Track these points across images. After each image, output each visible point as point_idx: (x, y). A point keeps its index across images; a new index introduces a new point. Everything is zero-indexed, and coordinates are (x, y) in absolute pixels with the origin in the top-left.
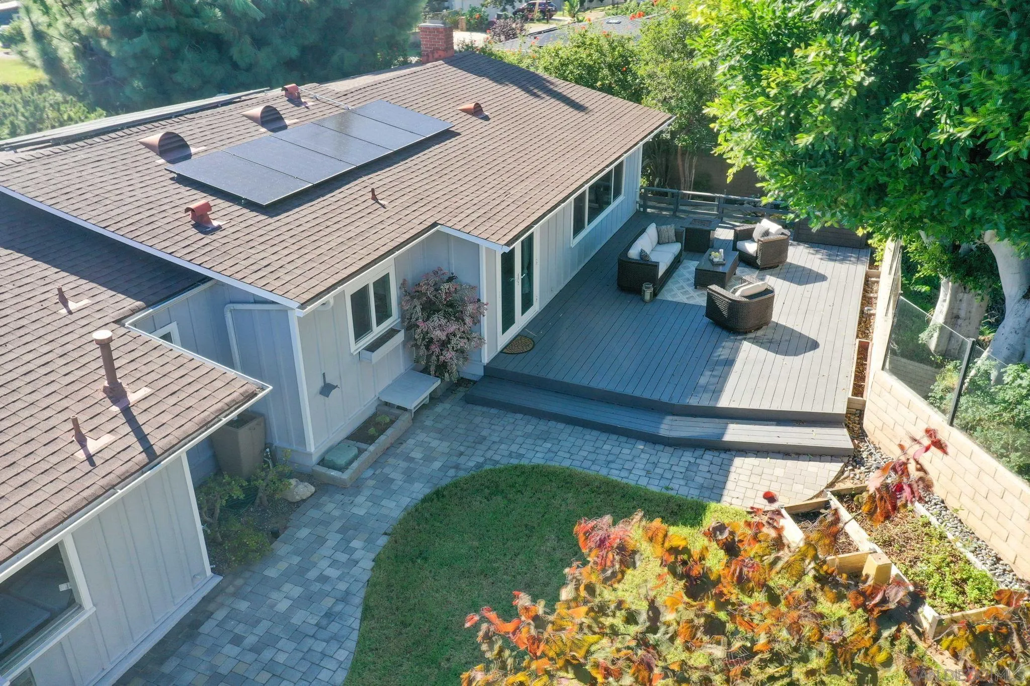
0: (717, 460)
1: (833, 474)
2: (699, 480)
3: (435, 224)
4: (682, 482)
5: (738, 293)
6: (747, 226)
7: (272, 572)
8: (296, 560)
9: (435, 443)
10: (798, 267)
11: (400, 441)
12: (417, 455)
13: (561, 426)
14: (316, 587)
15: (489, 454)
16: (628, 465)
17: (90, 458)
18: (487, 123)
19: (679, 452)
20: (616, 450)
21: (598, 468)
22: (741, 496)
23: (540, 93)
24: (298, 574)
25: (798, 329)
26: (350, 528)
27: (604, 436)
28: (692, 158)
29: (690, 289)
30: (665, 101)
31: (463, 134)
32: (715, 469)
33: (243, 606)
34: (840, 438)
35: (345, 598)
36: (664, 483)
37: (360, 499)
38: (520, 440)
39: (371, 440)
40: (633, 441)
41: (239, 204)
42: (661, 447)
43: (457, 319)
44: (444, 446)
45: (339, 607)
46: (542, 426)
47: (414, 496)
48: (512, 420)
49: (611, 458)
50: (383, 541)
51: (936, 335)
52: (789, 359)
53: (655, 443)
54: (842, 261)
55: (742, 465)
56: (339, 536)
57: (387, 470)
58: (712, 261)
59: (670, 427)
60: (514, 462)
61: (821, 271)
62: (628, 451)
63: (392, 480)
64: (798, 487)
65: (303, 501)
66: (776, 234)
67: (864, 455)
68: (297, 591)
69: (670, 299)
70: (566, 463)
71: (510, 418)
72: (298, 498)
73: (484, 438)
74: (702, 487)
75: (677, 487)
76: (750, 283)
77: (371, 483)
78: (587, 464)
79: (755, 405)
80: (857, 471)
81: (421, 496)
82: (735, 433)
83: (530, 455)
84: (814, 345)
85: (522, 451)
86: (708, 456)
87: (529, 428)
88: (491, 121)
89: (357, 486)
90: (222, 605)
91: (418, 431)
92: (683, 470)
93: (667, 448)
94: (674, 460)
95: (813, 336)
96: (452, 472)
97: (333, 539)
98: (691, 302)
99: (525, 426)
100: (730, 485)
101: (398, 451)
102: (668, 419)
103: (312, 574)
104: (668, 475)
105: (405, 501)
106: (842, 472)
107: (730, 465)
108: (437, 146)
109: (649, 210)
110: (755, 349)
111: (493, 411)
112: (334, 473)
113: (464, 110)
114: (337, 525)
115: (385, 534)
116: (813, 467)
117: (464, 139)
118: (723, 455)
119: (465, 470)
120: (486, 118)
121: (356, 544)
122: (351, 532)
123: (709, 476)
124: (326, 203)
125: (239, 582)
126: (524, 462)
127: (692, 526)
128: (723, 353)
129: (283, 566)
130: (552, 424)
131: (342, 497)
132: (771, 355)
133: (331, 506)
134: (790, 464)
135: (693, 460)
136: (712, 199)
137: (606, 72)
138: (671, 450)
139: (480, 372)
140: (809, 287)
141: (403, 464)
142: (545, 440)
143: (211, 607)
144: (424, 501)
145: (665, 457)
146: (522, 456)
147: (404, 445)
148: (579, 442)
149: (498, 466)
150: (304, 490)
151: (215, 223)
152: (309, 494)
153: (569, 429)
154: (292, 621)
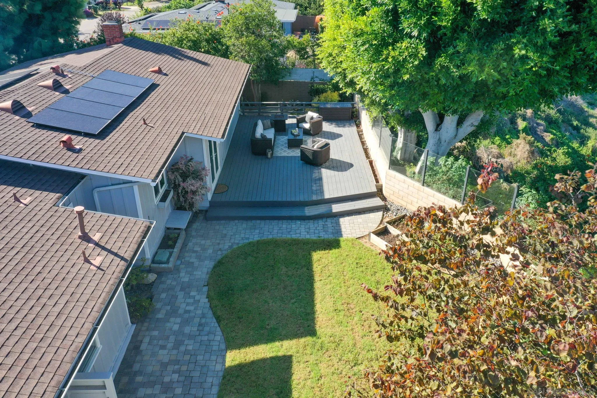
0: (334, 221)
1: (381, 216)
2: (330, 231)
3: (183, 133)
4: (324, 233)
5: (315, 147)
6: (301, 116)
7: (160, 316)
8: (168, 308)
9: (203, 242)
10: (327, 132)
11: (185, 245)
12: (197, 249)
13: (258, 222)
14: (187, 316)
15: (232, 241)
16: (298, 231)
17: (99, 268)
18: (168, 77)
19: (316, 221)
20: (289, 226)
21: (285, 236)
22: (350, 233)
23: (183, 58)
24: (173, 312)
25: (341, 159)
26: (186, 288)
27: (280, 222)
28: (258, 85)
29: (286, 149)
30: (243, 57)
31: (161, 84)
32: (334, 225)
33: (156, 333)
34: (377, 202)
35: (203, 316)
36: (316, 235)
37: (182, 274)
38: (243, 231)
39: (173, 247)
40: (294, 221)
41: (81, 135)
42: (308, 221)
43: (200, 179)
44: (208, 242)
45: (203, 321)
46: (250, 223)
47: (208, 267)
48: (234, 224)
49: (288, 230)
50: (205, 289)
51: (400, 152)
52: (344, 173)
53: (304, 220)
54: (344, 126)
55: (344, 222)
56: (183, 293)
57: (187, 259)
58: (293, 134)
59: (309, 211)
60: (246, 241)
61: (338, 133)
62: (294, 226)
63: (193, 263)
64: (370, 225)
65: (153, 282)
66: (317, 118)
67: (389, 206)
68: (178, 320)
69: (279, 155)
70: (270, 237)
71: (232, 223)
72: (151, 281)
73: (226, 235)
74: (333, 233)
75: (323, 235)
76: (318, 142)
77: (182, 266)
78: (280, 235)
79: (340, 195)
80: (388, 213)
81: (212, 267)
82: (336, 208)
83: (251, 237)
84: (352, 165)
85: (247, 236)
86: (329, 220)
87: (244, 226)
88: (169, 76)
89: (177, 269)
90: (144, 336)
91: (191, 238)
92: (322, 228)
93: (310, 221)
94: (316, 225)
95: (349, 161)
96: (219, 253)
97: (181, 295)
98: (290, 155)
99: (243, 226)
100: (343, 230)
101: (187, 249)
102: (306, 208)
103: (181, 311)
104: (317, 232)
105: (205, 270)
106: (383, 215)
107: (339, 222)
108: (153, 93)
109: (245, 114)
110: (328, 171)
111: (223, 222)
112: (163, 266)
113: (153, 71)
114: (178, 288)
115: (204, 286)
116: (372, 215)
117: (163, 87)
118: (335, 219)
119: (225, 250)
120: (166, 75)
121: (193, 294)
122: (187, 289)
123: (333, 228)
124: (123, 129)
125: (146, 324)
126: (251, 240)
127: (338, 248)
128: (315, 175)
129: (163, 312)
130: (253, 221)
131: (173, 276)
132: (336, 173)
133: (169, 281)
134: (362, 216)
135: (324, 223)
136: (277, 105)
137: (204, 43)
138: (312, 221)
139: (208, 205)
140: (337, 140)
141: (194, 255)
142: (255, 229)
143: (139, 338)
144: (214, 267)
145: (311, 224)
146: (248, 238)
147: (188, 247)
148: (271, 227)
149: (240, 245)
150: (152, 277)
151: (78, 147)
152: (155, 278)
153: (263, 222)
154: (185, 332)
